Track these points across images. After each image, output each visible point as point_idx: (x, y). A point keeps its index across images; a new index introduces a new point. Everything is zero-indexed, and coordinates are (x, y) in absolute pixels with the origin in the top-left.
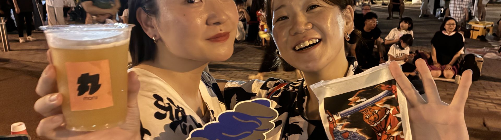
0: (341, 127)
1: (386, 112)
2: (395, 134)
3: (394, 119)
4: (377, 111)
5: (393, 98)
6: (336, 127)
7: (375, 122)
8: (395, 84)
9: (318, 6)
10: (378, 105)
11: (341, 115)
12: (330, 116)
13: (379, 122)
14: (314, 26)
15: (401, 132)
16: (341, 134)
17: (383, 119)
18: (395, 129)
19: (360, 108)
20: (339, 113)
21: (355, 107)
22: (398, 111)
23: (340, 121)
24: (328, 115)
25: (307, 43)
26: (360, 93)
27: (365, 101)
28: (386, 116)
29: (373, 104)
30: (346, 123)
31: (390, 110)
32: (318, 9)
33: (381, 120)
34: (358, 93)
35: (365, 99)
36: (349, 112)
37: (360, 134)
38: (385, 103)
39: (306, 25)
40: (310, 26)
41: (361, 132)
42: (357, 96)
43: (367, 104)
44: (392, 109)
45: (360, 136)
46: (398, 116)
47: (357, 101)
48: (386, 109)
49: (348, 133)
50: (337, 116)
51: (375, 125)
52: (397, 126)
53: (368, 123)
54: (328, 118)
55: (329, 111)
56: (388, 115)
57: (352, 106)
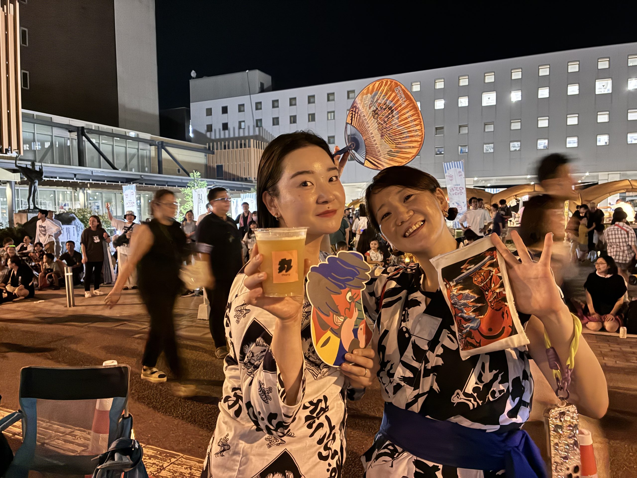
0: (456, 291)
1: (490, 274)
2: (498, 291)
3: (496, 278)
4: (483, 273)
5: (494, 262)
6: (452, 292)
7: (482, 282)
8: (496, 250)
9: (412, 195)
10: (483, 268)
11: (455, 281)
12: (447, 284)
13: (485, 282)
14: (415, 211)
15: (503, 289)
16: (456, 296)
17: (488, 280)
18: (498, 286)
19: (470, 273)
20: (454, 280)
21: (466, 272)
22: (499, 271)
23: (455, 286)
24: (445, 283)
25: (414, 228)
26: (469, 261)
27: (473, 267)
28: (490, 277)
29: (480, 268)
30: (459, 287)
31: (493, 271)
32: (412, 198)
33: (487, 281)
34: (468, 261)
35: (473, 266)
36: (461, 277)
37: (471, 294)
38: (488, 266)
39: (408, 213)
40: (411, 213)
41: (472, 292)
42: (468, 264)
43: (475, 269)
44: (494, 271)
45: (471, 296)
46: (499, 274)
47: (468, 268)
48: (490, 271)
49: (461, 295)
50: (453, 282)
51: (482, 285)
52: (499, 283)
53: (477, 284)
54: (446, 285)
55: (446, 279)
56: (492, 276)
57: (464, 272)
